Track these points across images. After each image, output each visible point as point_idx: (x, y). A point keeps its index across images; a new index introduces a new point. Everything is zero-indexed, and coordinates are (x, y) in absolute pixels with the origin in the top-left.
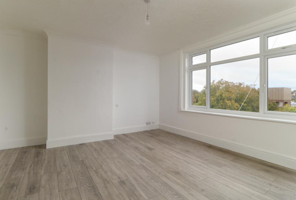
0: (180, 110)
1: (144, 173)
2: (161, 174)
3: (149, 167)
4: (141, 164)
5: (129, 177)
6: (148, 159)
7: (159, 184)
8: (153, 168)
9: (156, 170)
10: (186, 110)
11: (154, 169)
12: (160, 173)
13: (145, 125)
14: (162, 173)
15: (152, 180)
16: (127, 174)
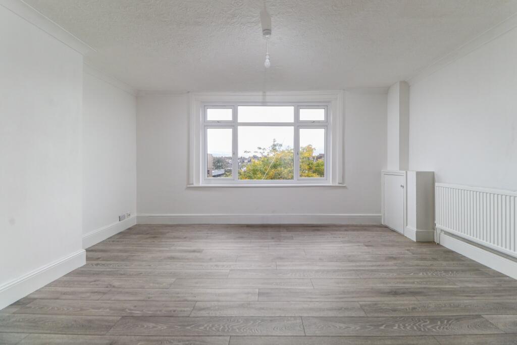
0: (192, 186)
10: (201, 185)
13: (118, 222)
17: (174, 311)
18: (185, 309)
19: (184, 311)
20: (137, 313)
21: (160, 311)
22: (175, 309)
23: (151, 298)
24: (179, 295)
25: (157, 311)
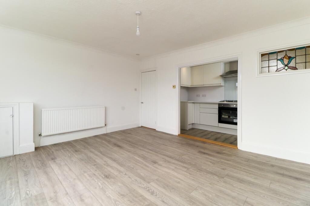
1: (141, 172)
2: (124, 173)
3: (138, 180)
4: (149, 183)
5: (153, 167)
6: (141, 196)
7: (127, 165)
8: (133, 179)
9: (130, 177)
11: (131, 179)
12: (126, 174)
14: (123, 175)
15: (132, 167)
16: (157, 169)
17: (197, 171)
18: (192, 170)
19: (193, 170)
20: (216, 177)
21: (204, 174)
22: (197, 172)
23: (209, 184)
24: (193, 178)
25: (206, 175)
